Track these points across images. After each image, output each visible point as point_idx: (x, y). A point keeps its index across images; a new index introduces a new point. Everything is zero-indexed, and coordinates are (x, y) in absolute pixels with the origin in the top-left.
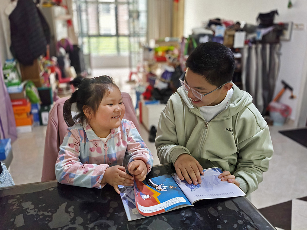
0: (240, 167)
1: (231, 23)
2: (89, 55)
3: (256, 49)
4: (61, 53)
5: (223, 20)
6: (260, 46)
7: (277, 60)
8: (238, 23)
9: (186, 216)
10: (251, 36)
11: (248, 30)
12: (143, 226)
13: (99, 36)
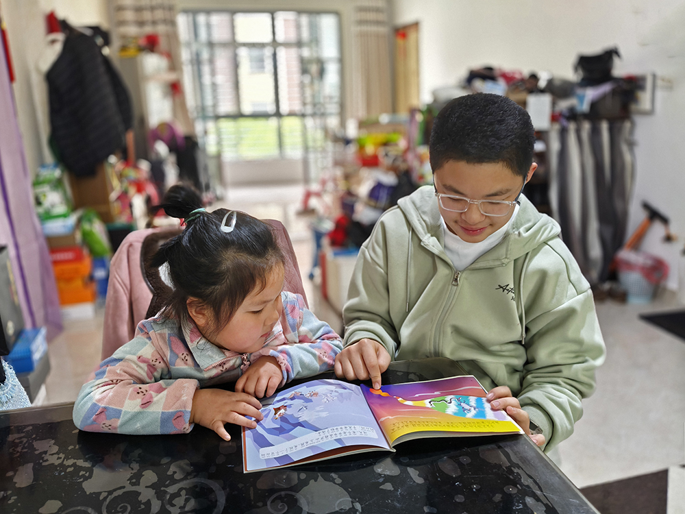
0: (531, 384)
1: (518, 76)
2: (218, 156)
3: (578, 132)
4: (157, 154)
5: (500, 69)
6: (586, 126)
7: (627, 157)
8: (534, 77)
9: (385, 475)
10: (564, 105)
11: (558, 90)
12: (287, 492)
13: (238, 116)
